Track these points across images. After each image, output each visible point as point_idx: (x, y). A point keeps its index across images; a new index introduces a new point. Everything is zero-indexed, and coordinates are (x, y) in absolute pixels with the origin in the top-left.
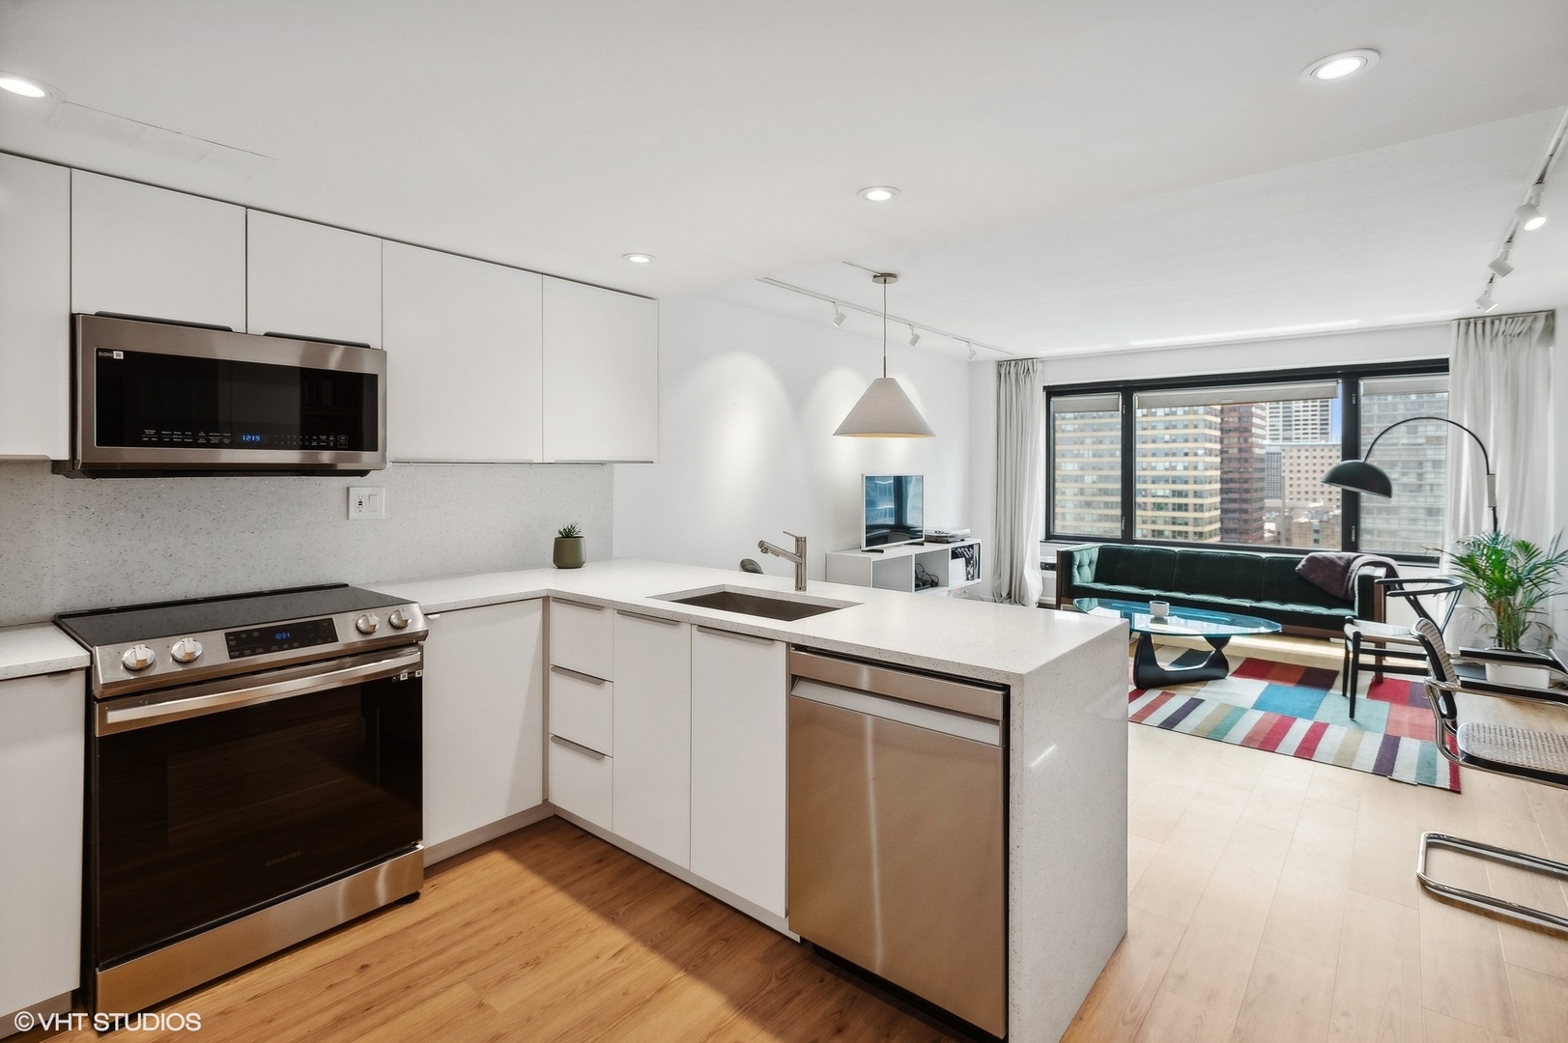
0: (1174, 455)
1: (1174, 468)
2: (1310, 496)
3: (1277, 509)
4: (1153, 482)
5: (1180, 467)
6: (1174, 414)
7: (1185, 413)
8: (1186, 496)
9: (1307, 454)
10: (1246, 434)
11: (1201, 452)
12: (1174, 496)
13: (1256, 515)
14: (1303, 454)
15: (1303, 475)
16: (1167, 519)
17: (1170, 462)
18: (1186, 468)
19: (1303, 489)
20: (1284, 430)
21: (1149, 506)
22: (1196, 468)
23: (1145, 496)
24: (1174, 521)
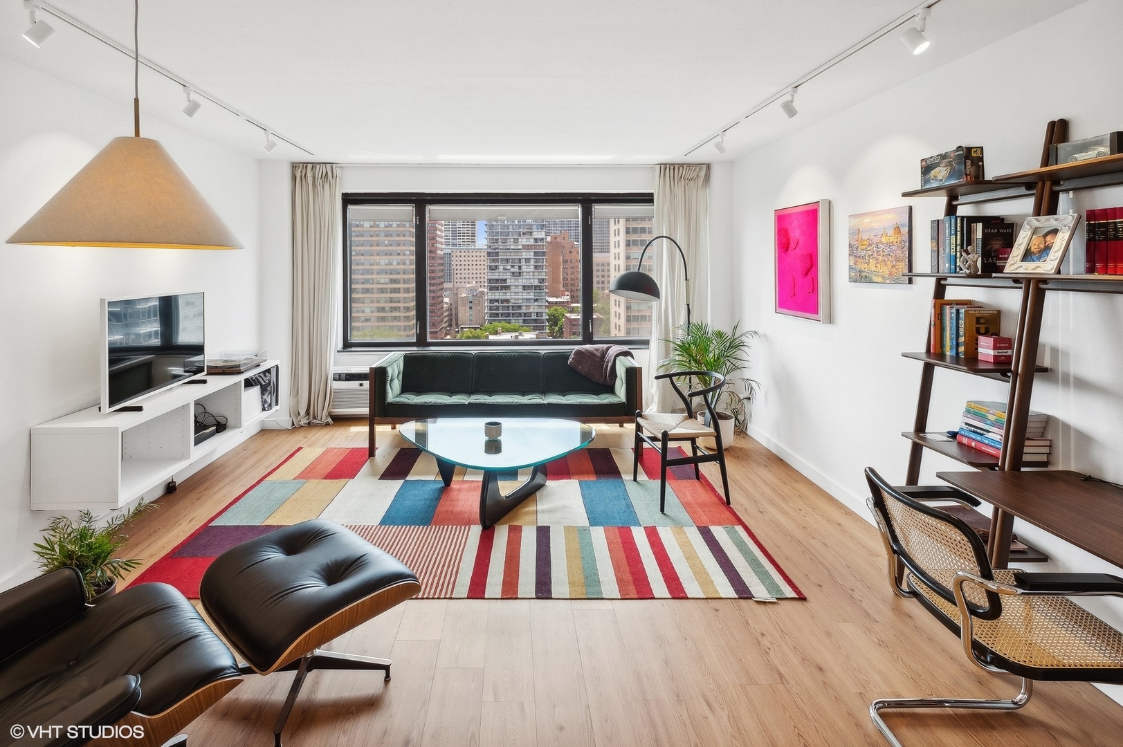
0: (391, 255)
1: (391, 264)
2: (467, 280)
3: (449, 289)
4: (378, 274)
5: (395, 263)
6: (391, 226)
7: (398, 226)
8: (399, 283)
9: (465, 254)
10: (433, 241)
11: (407, 253)
12: (391, 283)
13: (439, 294)
14: (463, 254)
15: (463, 267)
16: (387, 299)
17: (389, 260)
18: (398, 264)
19: (463, 276)
20: (453, 239)
21: (375, 291)
22: (404, 264)
23: (373, 284)
24: (391, 300)
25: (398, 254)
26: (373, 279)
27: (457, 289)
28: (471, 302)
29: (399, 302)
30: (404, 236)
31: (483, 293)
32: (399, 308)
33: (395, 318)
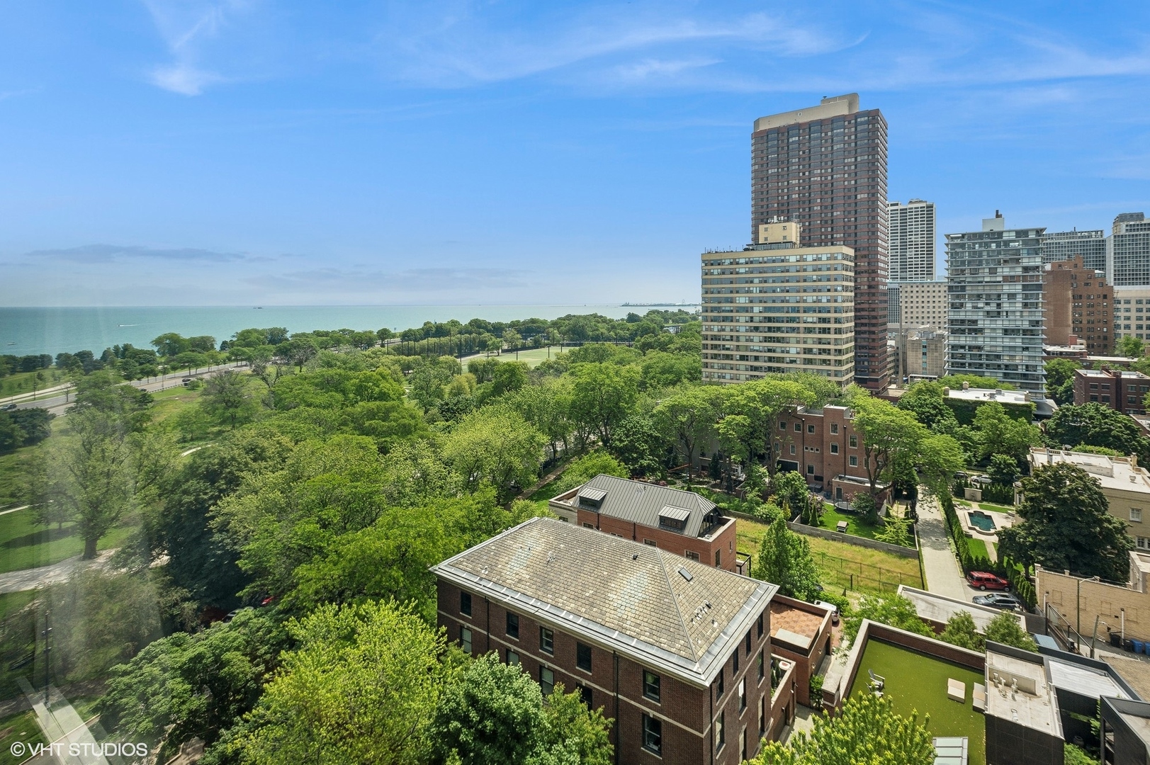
0: (820, 291)
1: (820, 301)
2: (920, 320)
3: (896, 330)
4: (805, 312)
5: (824, 300)
6: (820, 259)
7: (828, 259)
8: (829, 322)
9: (917, 289)
10: (873, 275)
11: (839, 288)
12: (819, 322)
13: (881, 335)
14: (915, 289)
15: (914, 305)
16: (815, 340)
17: (817, 297)
18: (828, 301)
19: (915, 315)
20: (901, 272)
21: (802, 330)
22: (836, 301)
23: (799, 322)
24: (820, 341)
25: (829, 290)
26: (798, 318)
27: (907, 330)
28: (925, 347)
29: (829, 343)
30: (836, 269)
31: (942, 336)
32: (829, 350)
33: (824, 362)
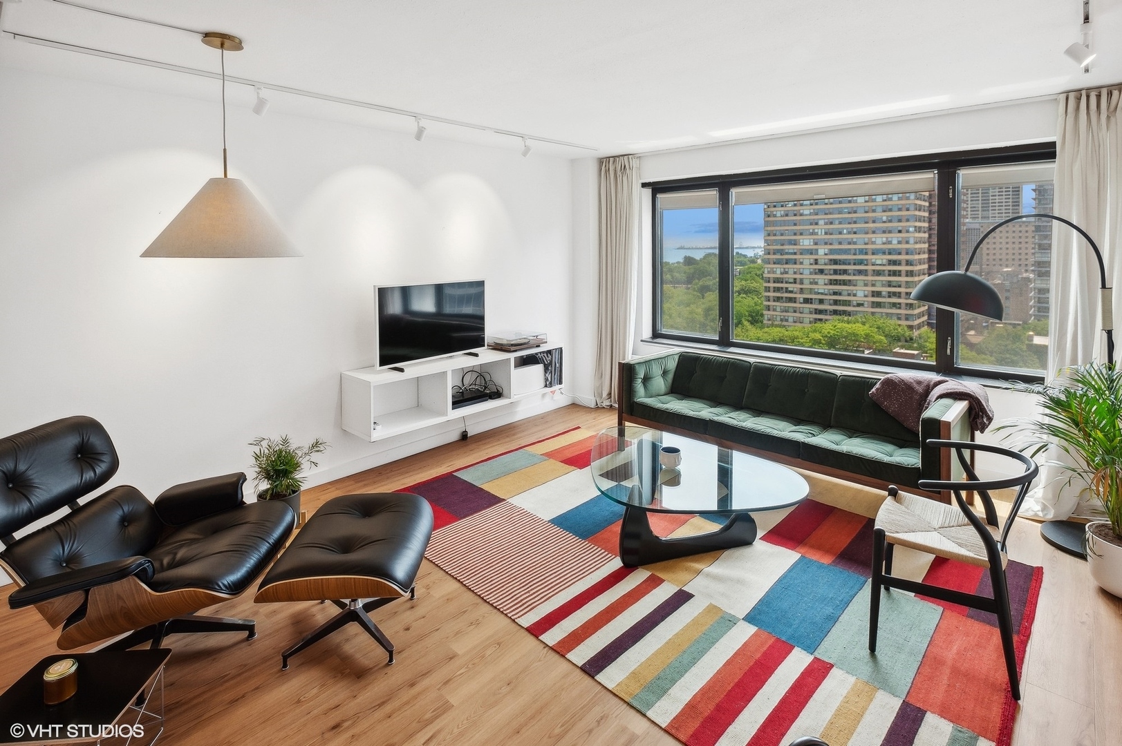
0: (890, 232)
1: (890, 243)
2: (1004, 262)
4: (873, 254)
5: (895, 241)
6: (891, 199)
7: (900, 199)
8: (900, 264)
11: (911, 229)
12: (889, 264)
16: (884, 282)
17: (887, 238)
18: (899, 242)
19: (998, 257)
20: (983, 211)
21: (870, 273)
22: (907, 242)
23: (867, 265)
24: (890, 284)
25: (900, 231)
26: (867, 260)
27: (988, 273)
28: (1008, 291)
29: (900, 286)
30: (908, 210)
31: (1028, 280)
32: (900, 293)
33: (894, 305)
